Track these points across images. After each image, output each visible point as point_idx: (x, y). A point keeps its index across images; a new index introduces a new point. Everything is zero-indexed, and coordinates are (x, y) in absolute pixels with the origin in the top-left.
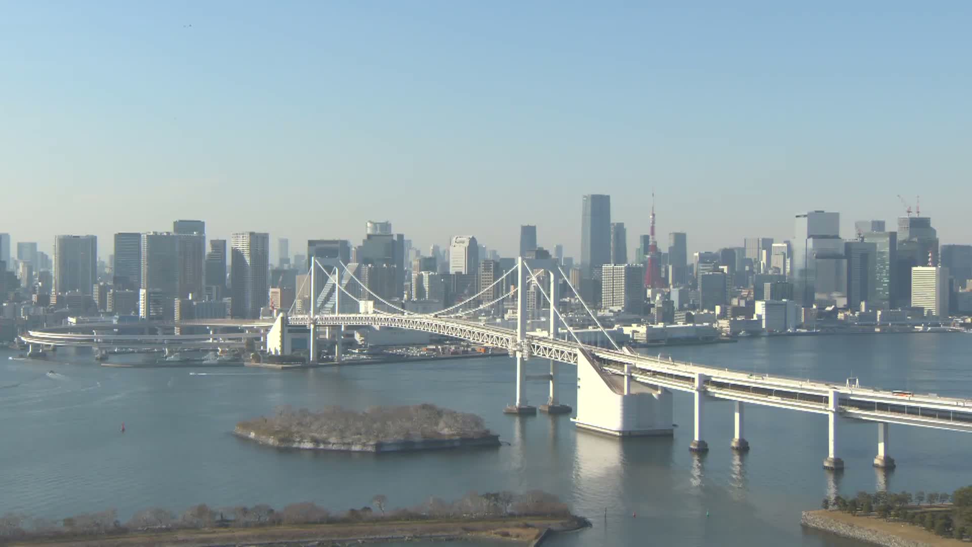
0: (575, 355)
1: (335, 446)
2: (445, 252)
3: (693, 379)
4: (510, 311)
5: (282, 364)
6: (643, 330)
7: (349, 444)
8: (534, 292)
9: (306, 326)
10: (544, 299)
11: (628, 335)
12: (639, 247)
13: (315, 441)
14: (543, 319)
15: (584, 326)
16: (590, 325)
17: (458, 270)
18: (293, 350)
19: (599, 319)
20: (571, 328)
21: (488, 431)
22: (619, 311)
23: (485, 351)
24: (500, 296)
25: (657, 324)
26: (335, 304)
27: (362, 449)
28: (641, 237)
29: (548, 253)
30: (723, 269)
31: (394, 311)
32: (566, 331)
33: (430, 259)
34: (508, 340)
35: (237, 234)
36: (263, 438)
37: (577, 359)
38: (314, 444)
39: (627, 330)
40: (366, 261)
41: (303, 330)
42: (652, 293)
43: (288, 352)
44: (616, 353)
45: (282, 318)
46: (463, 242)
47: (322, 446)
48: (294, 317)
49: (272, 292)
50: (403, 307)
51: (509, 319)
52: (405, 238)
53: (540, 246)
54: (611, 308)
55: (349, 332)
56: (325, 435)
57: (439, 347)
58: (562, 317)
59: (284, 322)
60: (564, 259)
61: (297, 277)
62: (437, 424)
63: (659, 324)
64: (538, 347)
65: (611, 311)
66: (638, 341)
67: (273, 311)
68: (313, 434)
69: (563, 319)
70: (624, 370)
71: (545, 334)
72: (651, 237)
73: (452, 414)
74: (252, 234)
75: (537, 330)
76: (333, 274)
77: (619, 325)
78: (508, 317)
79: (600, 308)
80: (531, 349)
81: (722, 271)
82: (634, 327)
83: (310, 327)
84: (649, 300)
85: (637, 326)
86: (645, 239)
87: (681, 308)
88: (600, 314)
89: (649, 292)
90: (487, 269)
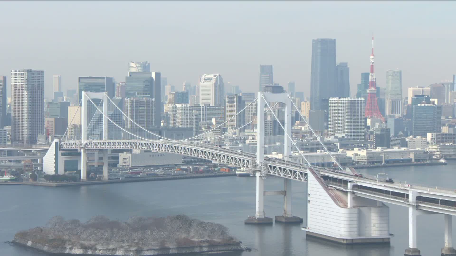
0: (306, 174)
1: (101, 251)
2: (195, 87)
3: (407, 196)
4: (250, 138)
5: (56, 182)
6: (363, 153)
7: (113, 250)
8: (271, 121)
9: (77, 150)
10: (279, 127)
11: (351, 158)
12: (360, 83)
13: (86, 248)
14: (278, 144)
15: (312, 150)
16: (318, 149)
17: (207, 102)
18: (66, 170)
19: (326, 144)
20: (302, 152)
21: (232, 239)
22: (343, 137)
23: (229, 171)
24: (242, 124)
25: (376, 148)
26: (102, 131)
27: (125, 254)
28: (362, 74)
29: (283, 88)
30: (434, 101)
31: (153, 137)
32: (297, 154)
33: (183, 94)
34: (248, 162)
35: (16, 71)
36: (39, 246)
37: (307, 178)
38: (83, 251)
39: (350, 154)
40: (128, 94)
41: (75, 153)
42: (372, 122)
43: (61, 171)
44: (340, 173)
45: (56, 143)
46: (210, 79)
47: (90, 252)
48: (66, 142)
49: (48, 121)
50: (160, 134)
51: (249, 144)
52: (162, 76)
53: (276, 83)
54: (336, 135)
55: (114, 155)
56: (92, 243)
57: (191, 167)
58: (294, 143)
59: (58, 147)
60: (296, 93)
61: (69, 108)
62: (188, 232)
63: (378, 148)
64: (274, 167)
65: (336, 137)
66: (360, 163)
67: (49, 137)
68: (83, 242)
69: (295, 144)
70: (347, 187)
71: (280, 156)
72: (371, 74)
73: (201, 224)
74: (28, 71)
75: (274, 153)
76: (100, 106)
77: (343, 149)
78: (249, 142)
79: (327, 135)
80: (268, 170)
81: (433, 103)
82: (356, 150)
83: (81, 151)
84: (368, 127)
85: (359, 150)
86: (365, 76)
87: (396, 135)
88: (327, 139)
89: (369, 121)
90: (231, 102)
